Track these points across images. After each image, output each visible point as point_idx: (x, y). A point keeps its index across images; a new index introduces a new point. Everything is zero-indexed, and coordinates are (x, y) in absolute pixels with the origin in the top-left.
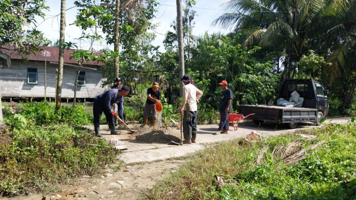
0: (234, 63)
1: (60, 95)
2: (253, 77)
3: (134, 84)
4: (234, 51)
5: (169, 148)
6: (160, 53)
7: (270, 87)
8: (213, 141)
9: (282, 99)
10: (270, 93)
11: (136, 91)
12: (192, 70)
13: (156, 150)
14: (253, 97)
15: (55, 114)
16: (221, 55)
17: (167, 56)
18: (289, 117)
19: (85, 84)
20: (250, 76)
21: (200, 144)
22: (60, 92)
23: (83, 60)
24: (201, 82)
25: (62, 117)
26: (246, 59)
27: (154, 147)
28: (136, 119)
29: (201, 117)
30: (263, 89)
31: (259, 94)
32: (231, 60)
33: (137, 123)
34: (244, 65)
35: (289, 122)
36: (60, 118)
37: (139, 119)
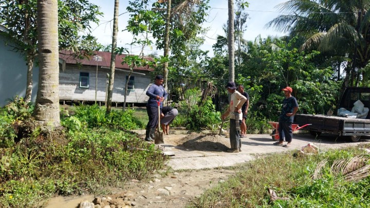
0: (290, 68)
1: (110, 99)
2: (311, 84)
3: (181, 90)
4: (289, 56)
5: (217, 157)
6: (209, 58)
7: (329, 95)
8: (265, 152)
9: (343, 108)
10: (329, 102)
11: (183, 97)
12: (243, 76)
13: (204, 158)
14: (310, 106)
15: (105, 117)
16: (275, 60)
17: (216, 61)
18: (351, 129)
19: (134, 89)
20: (307, 83)
21: (251, 154)
22: (111, 97)
23: (134, 65)
24: (253, 88)
25: (112, 121)
26: (303, 64)
27: (201, 155)
28: (182, 125)
29: (251, 126)
30: (321, 97)
31: (317, 103)
32: (285, 65)
33: (184, 129)
34: (301, 70)
35: (350, 134)
36: (110, 121)
37: (186, 125)
